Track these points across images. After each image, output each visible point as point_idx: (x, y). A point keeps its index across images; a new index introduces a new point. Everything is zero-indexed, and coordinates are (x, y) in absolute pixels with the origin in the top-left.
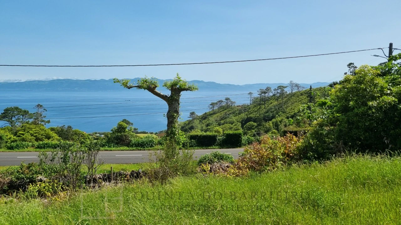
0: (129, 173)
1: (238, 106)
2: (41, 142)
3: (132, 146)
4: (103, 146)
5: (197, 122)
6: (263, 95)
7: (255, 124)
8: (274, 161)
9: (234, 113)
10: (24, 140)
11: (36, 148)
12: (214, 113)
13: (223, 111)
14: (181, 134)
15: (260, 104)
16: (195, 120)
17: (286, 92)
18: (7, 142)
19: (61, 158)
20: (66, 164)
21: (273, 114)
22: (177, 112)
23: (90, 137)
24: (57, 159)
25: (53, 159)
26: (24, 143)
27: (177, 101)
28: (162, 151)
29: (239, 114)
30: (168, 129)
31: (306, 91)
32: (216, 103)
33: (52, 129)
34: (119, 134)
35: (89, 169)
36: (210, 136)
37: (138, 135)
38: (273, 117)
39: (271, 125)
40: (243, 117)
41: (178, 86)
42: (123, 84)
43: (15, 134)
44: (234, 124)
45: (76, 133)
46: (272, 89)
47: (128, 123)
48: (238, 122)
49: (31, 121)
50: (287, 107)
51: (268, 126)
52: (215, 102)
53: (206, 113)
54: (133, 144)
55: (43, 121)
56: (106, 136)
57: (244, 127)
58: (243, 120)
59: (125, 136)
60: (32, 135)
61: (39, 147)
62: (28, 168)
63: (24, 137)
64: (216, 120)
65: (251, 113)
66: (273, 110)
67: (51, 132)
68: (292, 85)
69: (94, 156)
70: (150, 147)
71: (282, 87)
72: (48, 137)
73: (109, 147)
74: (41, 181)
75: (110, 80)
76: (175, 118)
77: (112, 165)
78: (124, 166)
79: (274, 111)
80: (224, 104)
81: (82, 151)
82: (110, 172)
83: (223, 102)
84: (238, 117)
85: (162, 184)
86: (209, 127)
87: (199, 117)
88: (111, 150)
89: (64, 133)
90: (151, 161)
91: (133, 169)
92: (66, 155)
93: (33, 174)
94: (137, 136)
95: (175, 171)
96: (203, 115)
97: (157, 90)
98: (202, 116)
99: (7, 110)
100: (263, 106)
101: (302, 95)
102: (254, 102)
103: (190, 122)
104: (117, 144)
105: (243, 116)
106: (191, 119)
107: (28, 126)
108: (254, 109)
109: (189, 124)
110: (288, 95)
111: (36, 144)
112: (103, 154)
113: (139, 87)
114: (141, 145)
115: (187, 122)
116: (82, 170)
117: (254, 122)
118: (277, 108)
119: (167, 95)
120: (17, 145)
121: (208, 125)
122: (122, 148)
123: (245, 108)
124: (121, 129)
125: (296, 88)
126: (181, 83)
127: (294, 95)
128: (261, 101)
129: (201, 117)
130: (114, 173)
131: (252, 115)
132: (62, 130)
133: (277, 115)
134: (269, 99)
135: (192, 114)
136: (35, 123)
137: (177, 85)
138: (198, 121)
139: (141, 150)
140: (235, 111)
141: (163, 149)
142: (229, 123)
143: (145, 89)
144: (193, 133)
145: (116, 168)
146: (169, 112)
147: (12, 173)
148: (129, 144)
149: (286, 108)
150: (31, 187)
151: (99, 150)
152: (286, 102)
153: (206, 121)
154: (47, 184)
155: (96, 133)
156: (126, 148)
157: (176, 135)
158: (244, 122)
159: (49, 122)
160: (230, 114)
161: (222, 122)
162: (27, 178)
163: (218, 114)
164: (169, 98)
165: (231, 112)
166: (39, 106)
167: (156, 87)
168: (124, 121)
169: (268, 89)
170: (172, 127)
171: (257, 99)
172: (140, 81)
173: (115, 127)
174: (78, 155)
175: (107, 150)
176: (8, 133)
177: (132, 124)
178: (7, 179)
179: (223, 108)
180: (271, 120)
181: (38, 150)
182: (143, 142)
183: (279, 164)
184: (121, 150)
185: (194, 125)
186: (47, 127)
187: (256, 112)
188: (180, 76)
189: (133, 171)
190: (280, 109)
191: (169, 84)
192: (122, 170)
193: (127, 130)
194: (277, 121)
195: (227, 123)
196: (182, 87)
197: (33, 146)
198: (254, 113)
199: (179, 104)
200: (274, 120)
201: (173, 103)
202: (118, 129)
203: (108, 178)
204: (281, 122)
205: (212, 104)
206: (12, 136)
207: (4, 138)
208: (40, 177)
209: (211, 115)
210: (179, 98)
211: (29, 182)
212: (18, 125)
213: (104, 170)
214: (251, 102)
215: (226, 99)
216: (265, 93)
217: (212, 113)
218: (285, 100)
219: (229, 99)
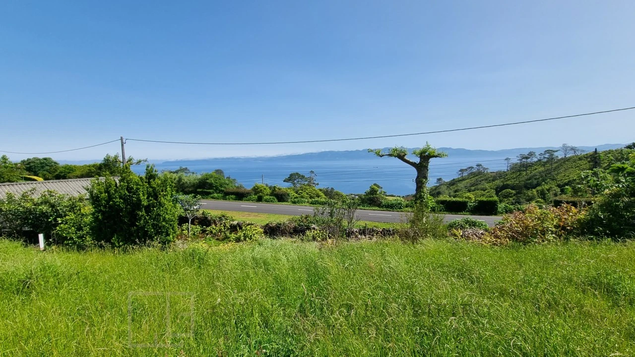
0: (381, 230)
1: (491, 173)
2: (313, 200)
3: (382, 207)
4: (359, 205)
5: (444, 188)
6: (524, 160)
7: (514, 192)
8: (544, 232)
9: (486, 180)
10: (302, 197)
11: (310, 204)
12: (464, 180)
13: (474, 177)
14: (430, 199)
15: (520, 171)
16: (443, 186)
17: (557, 157)
18: (292, 198)
19: (329, 213)
20: (332, 218)
21: (538, 181)
22: (426, 178)
23: (348, 197)
24: (325, 213)
25: (323, 213)
26: (302, 199)
27: (426, 167)
28: (413, 214)
29: (493, 180)
30: (417, 193)
31: (587, 154)
32: (466, 170)
33: (321, 190)
34: (372, 196)
35: (349, 223)
36: (460, 202)
37: (387, 197)
38: (538, 185)
39: (535, 193)
40: (497, 184)
41: (427, 154)
42: (376, 153)
43: (297, 193)
44: (487, 191)
45: (337, 194)
46: (537, 154)
47: (378, 187)
48: (491, 188)
49: (306, 183)
50: (558, 173)
51: (530, 194)
52: (465, 168)
53: (454, 180)
54: (383, 205)
55: (314, 184)
56: (360, 196)
57: (499, 194)
58: (497, 188)
59: (377, 198)
60: (307, 194)
61: (312, 203)
62: (306, 218)
63: (302, 195)
64: (466, 187)
65: (509, 180)
67: (320, 192)
68: (565, 148)
69: (353, 213)
70: (399, 209)
71: (551, 151)
72: (318, 196)
73: (363, 206)
74: (314, 229)
75: (364, 150)
76: (423, 183)
77: (366, 222)
78: (377, 224)
79: (539, 178)
80: (474, 171)
81: (343, 208)
82: (365, 227)
84: (491, 184)
85: (413, 243)
86: (457, 193)
87: (447, 183)
88: (365, 209)
89: (329, 193)
90: (402, 221)
91: (384, 227)
92: (332, 211)
93: (309, 223)
94: (386, 199)
95: (425, 233)
96: (452, 181)
97: (406, 158)
98: (449, 182)
99: (291, 175)
100: (524, 173)
102: (512, 169)
103: (436, 187)
104: (370, 204)
105: (498, 182)
106: (438, 185)
107: (304, 187)
108: (512, 176)
109: (435, 189)
110: (559, 160)
111: (310, 200)
112: (359, 212)
113: (390, 155)
114: (390, 206)
115: (434, 188)
116: (343, 224)
117: (513, 189)
118: (544, 174)
119: (416, 162)
120: (298, 201)
121: (456, 191)
122: (374, 208)
123: (500, 175)
124: (373, 191)
125: (573, 152)
126: (430, 150)
127: (569, 160)
128: (523, 166)
130: (368, 229)
131: (509, 182)
132: (327, 191)
133: (543, 183)
134: (532, 165)
135: (439, 180)
136: (309, 185)
137: (426, 152)
138: (446, 187)
139: (390, 211)
140: (489, 177)
141: (413, 212)
142: (481, 190)
143: (395, 156)
144: (441, 198)
145: (370, 225)
146: (418, 177)
147: (296, 221)
148: (380, 205)
149: (557, 175)
150: (308, 232)
151: (356, 208)
152: (556, 168)
153: (454, 187)
154: (319, 232)
155: (352, 195)
156: (377, 208)
157: (425, 199)
158: (499, 189)
159: (318, 184)
160: (483, 180)
161: (473, 188)
162: (305, 226)
163: (467, 180)
164: (418, 164)
165: (483, 178)
166: (312, 172)
167: (406, 154)
168: (375, 185)
169: (531, 154)
170: (420, 191)
171: (516, 164)
172: (390, 150)
173: (368, 190)
174: (341, 212)
175: (361, 209)
176: (292, 192)
177: (382, 188)
178: (293, 225)
179: (474, 175)
180: (535, 188)
181: (311, 205)
182: (392, 204)
183: (550, 237)
184: (373, 210)
185: (441, 190)
186: (317, 188)
187: (514, 178)
188: (429, 144)
189: (384, 229)
190: (547, 175)
191: (418, 151)
192: (375, 226)
193: (378, 193)
194: (543, 190)
195: (478, 190)
196: (431, 155)
197: (308, 202)
198: (513, 180)
199: (428, 170)
200: (539, 188)
201: (422, 169)
202: (370, 192)
203: (363, 232)
204: (548, 190)
205: (461, 171)
206: (295, 194)
207: (290, 195)
208: (313, 226)
209: (460, 181)
210: (428, 165)
211: (306, 229)
212: (298, 186)
213: (360, 226)
214: (509, 168)
215: (478, 165)
216: (527, 158)
217: (461, 179)
218: (554, 166)
219: (481, 165)
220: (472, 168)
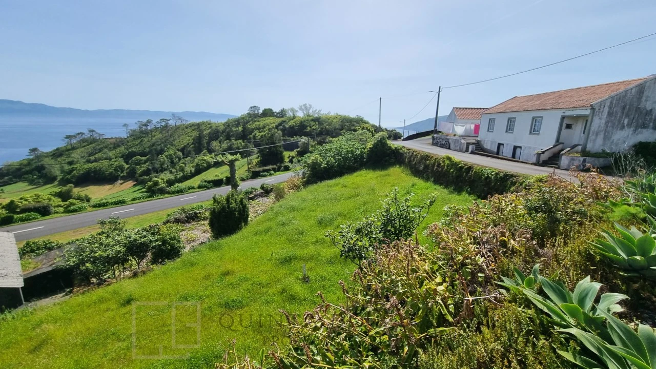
1: (109, 139)
6: (143, 127)
12: (74, 148)
13: (88, 145)
15: (140, 137)
16: (42, 158)
17: (170, 125)
21: (161, 147)
29: (115, 148)
31: (190, 124)
32: (75, 136)
40: (122, 152)
46: (154, 122)
53: (58, 149)
65: (132, 147)
66: (159, 143)
68: (175, 118)
71: (165, 120)
80: (86, 137)
83: (84, 134)
84: (114, 151)
87: (47, 153)
96: (54, 151)
98: (51, 152)
100: (146, 140)
101: (187, 128)
102: (131, 136)
105: (122, 149)
106: (32, 157)
108: (134, 142)
109: (29, 163)
110: (172, 128)
115: (25, 162)
117: (142, 155)
118: (163, 141)
123: (121, 142)
125: (180, 121)
127: (179, 127)
128: (142, 133)
129: (51, 154)
131: (134, 149)
133: (166, 148)
134: (151, 132)
135: (33, 150)
138: (48, 158)
140: (108, 144)
142: (106, 159)
149: (174, 140)
152: (171, 135)
153: (63, 158)
158: (125, 157)
161: (92, 158)
163: (80, 149)
165: (101, 146)
169: (149, 122)
171: (136, 131)
179: (87, 142)
180: (163, 153)
185: (43, 163)
187: (137, 145)
190: (167, 142)
195: (100, 159)
200: (166, 153)
204: (174, 154)
205: (68, 137)
209: (69, 150)
214: (128, 136)
215: (90, 131)
216: (146, 125)
217: (69, 147)
218: (170, 132)
219: (94, 131)
220: (83, 134)
